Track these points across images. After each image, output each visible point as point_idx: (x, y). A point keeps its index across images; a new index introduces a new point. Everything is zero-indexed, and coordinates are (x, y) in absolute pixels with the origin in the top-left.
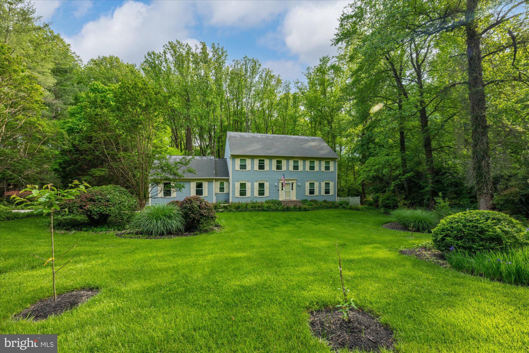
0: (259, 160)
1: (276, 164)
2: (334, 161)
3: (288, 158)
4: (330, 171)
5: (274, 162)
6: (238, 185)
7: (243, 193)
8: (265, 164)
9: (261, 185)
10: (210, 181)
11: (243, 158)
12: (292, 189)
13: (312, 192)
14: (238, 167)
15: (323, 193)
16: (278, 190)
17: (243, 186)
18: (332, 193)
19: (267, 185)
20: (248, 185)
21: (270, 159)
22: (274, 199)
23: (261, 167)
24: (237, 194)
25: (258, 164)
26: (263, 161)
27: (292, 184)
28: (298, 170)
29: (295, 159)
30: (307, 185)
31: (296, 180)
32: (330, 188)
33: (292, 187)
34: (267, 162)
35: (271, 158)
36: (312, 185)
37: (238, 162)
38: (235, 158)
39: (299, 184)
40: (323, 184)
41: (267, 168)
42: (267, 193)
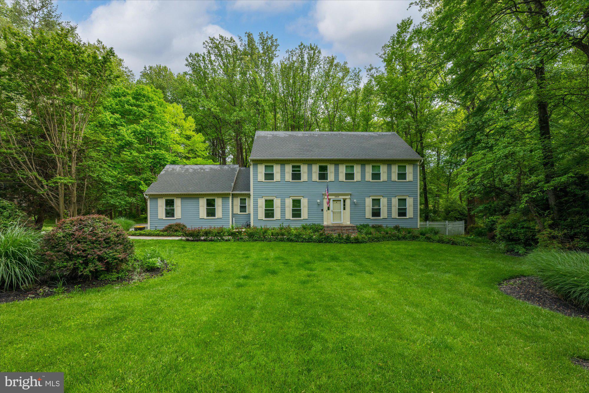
0: (293, 167)
1: (318, 172)
2: (414, 165)
3: (337, 162)
4: (407, 180)
5: (315, 169)
6: (261, 203)
7: (269, 213)
8: (302, 172)
9: (297, 203)
10: (224, 196)
11: (269, 163)
12: (344, 209)
13: (376, 213)
14: (261, 177)
15: (395, 214)
16: (322, 210)
17: (269, 203)
18: (410, 213)
19: (304, 202)
20: (277, 203)
21: (308, 164)
22: (316, 223)
23: (296, 176)
24: (261, 215)
25: (291, 172)
26: (299, 167)
27: (344, 201)
28: (353, 179)
29: (350, 163)
30: (369, 202)
31: (351, 195)
32: (407, 207)
33: (344, 205)
34: (304, 169)
35: (310, 162)
36: (376, 202)
37: (261, 169)
38: (257, 164)
39: (355, 200)
40: (395, 201)
41: (304, 177)
42: (305, 214)
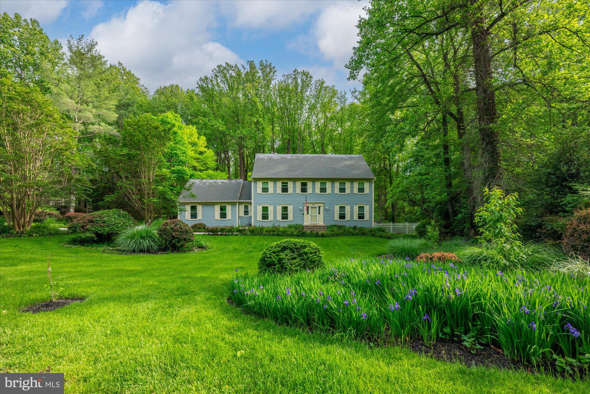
0: (283, 183)
1: (300, 187)
2: (370, 182)
3: (314, 180)
4: (365, 193)
5: (299, 185)
6: (260, 209)
7: (265, 217)
8: (289, 187)
9: (285, 209)
10: (233, 204)
11: (265, 180)
12: (319, 213)
13: (342, 217)
14: (259, 190)
15: (356, 217)
16: (303, 214)
17: (265, 209)
18: (367, 217)
19: (290, 209)
20: (271, 209)
21: (293, 181)
22: (299, 223)
23: (285, 189)
24: (259, 217)
25: (281, 187)
26: (287, 183)
27: (319, 208)
28: (326, 192)
29: (323, 180)
30: (337, 208)
31: (324, 203)
32: (365, 212)
33: (319, 211)
34: (290, 185)
36: (342, 208)
37: (260, 185)
38: (256, 181)
39: (327, 207)
40: (356, 208)
41: (290, 190)
42: (291, 217)
